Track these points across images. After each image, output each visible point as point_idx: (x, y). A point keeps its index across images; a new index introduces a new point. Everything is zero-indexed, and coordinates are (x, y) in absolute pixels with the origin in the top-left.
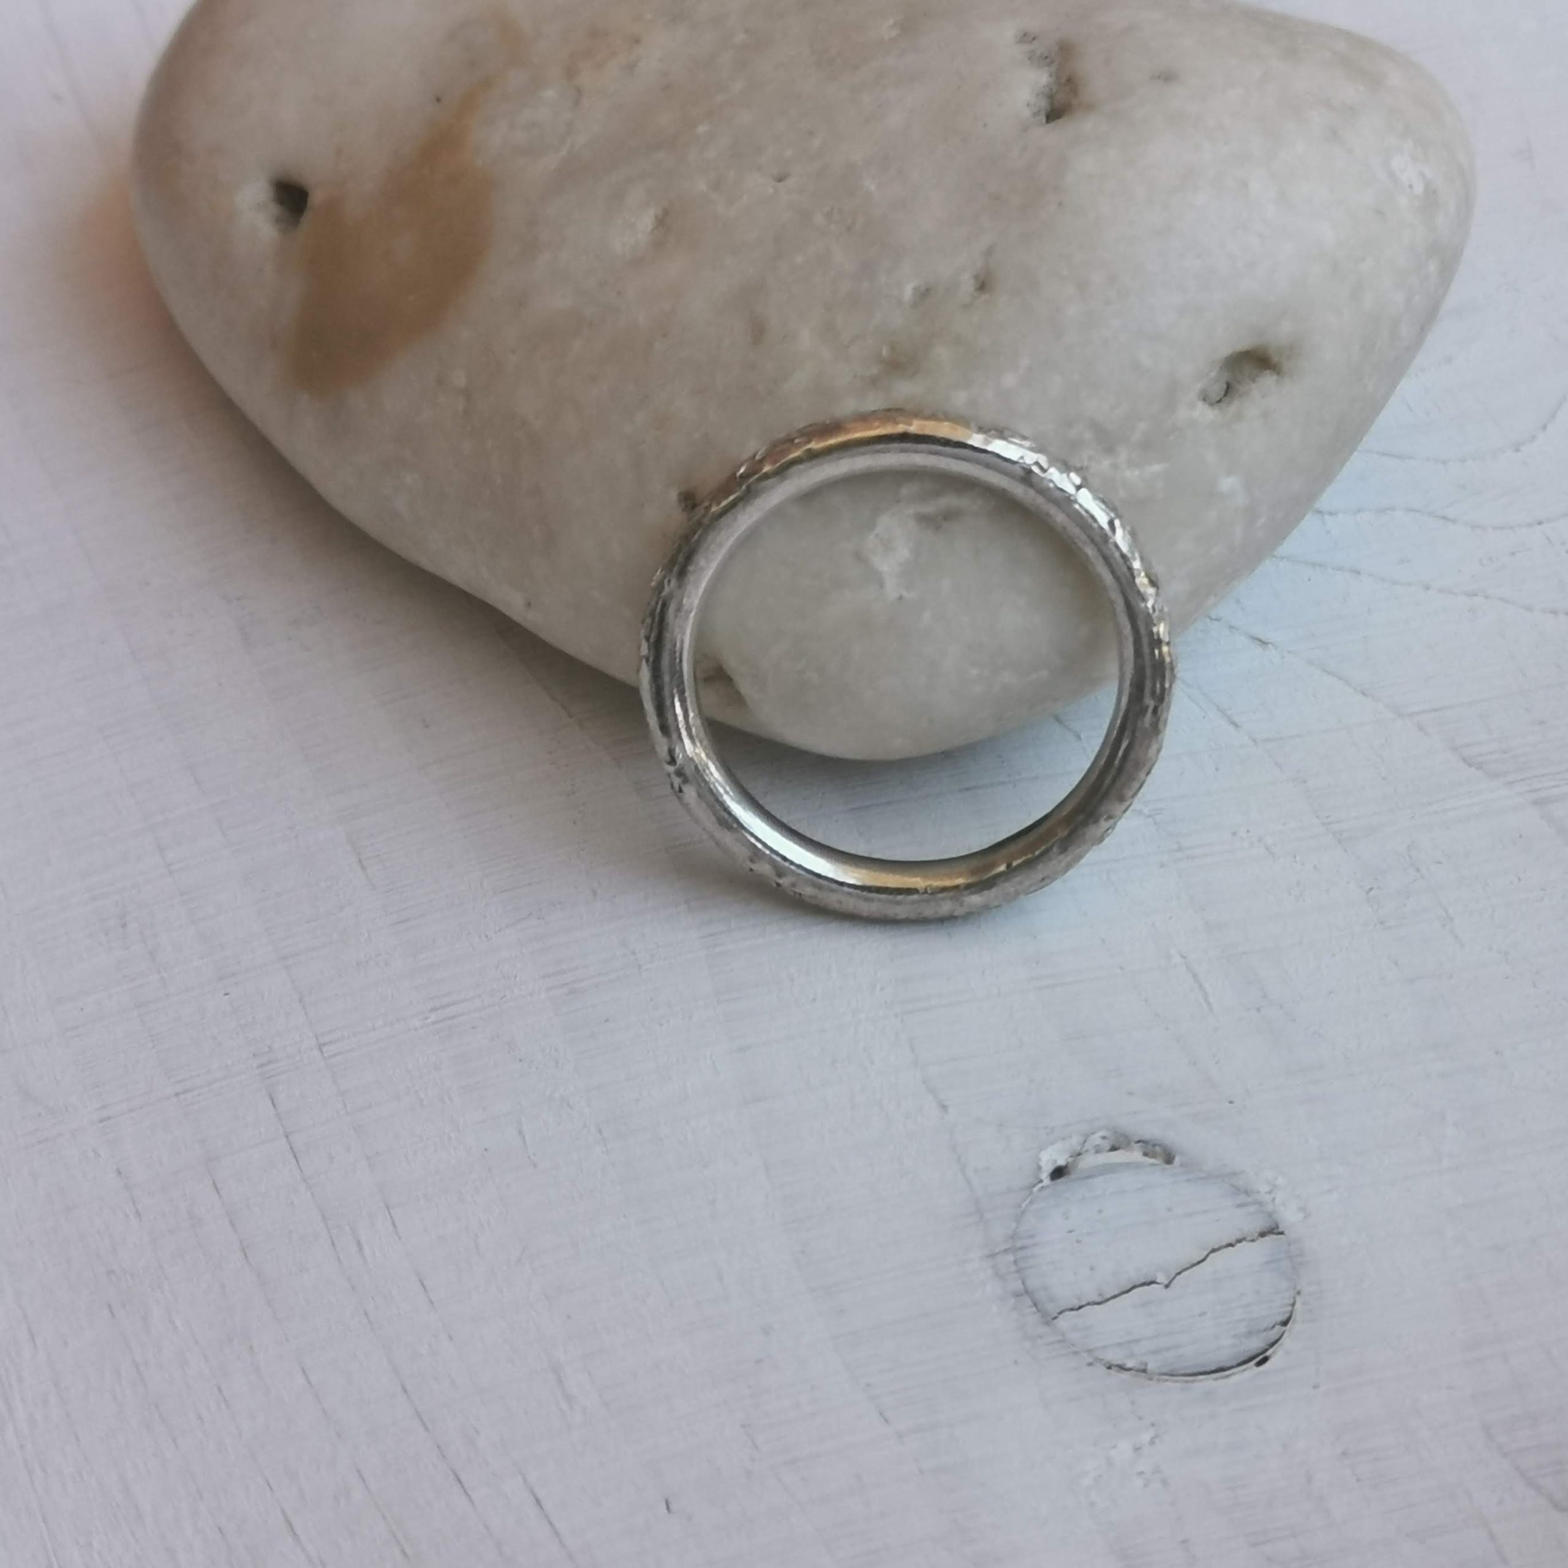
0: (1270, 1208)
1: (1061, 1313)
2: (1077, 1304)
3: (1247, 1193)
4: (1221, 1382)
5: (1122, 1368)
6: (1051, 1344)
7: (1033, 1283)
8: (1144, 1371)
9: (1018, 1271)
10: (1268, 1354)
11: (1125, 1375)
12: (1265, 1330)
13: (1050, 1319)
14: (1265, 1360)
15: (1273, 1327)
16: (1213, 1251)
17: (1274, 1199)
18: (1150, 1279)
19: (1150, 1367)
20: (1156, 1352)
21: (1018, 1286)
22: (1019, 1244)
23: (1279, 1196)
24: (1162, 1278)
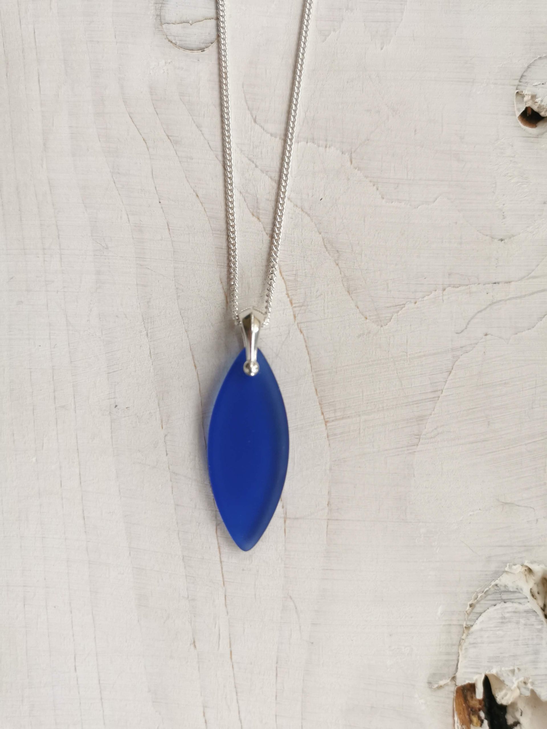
1: (165, 23)
2: (169, 22)
4: (191, 53)
5: (171, 42)
6: (159, 31)
7: (162, 14)
8: (176, 45)
9: (160, 9)
10: (205, 50)
11: (171, 44)
12: (207, 44)
13: (161, 24)
14: (204, 51)
15: (209, 43)
16: (206, 19)
18: (188, 22)
19: (178, 44)
20: (180, 41)
21: (159, 13)
22: (164, 3)
24: (190, 22)
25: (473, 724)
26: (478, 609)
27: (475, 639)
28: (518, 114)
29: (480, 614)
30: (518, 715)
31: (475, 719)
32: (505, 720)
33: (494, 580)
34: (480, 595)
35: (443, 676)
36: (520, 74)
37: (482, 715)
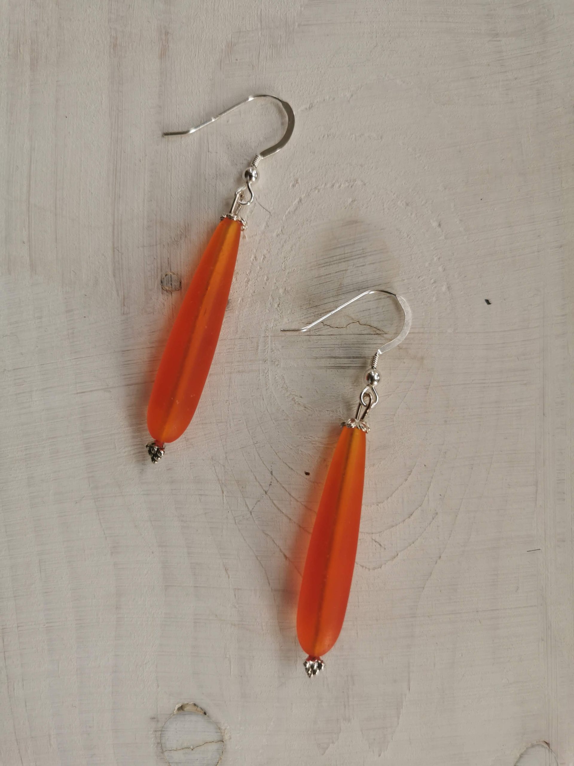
0: (223, 734)
1: (166, 751)
2: (170, 749)
3: (219, 729)
6: (161, 759)
7: (163, 741)
9: (161, 737)
13: (163, 752)
16: (207, 743)
17: (225, 732)
18: (188, 747)
21: (159, 741)
22: (163, 729)
23: (226, 731)
24: (192, 747)
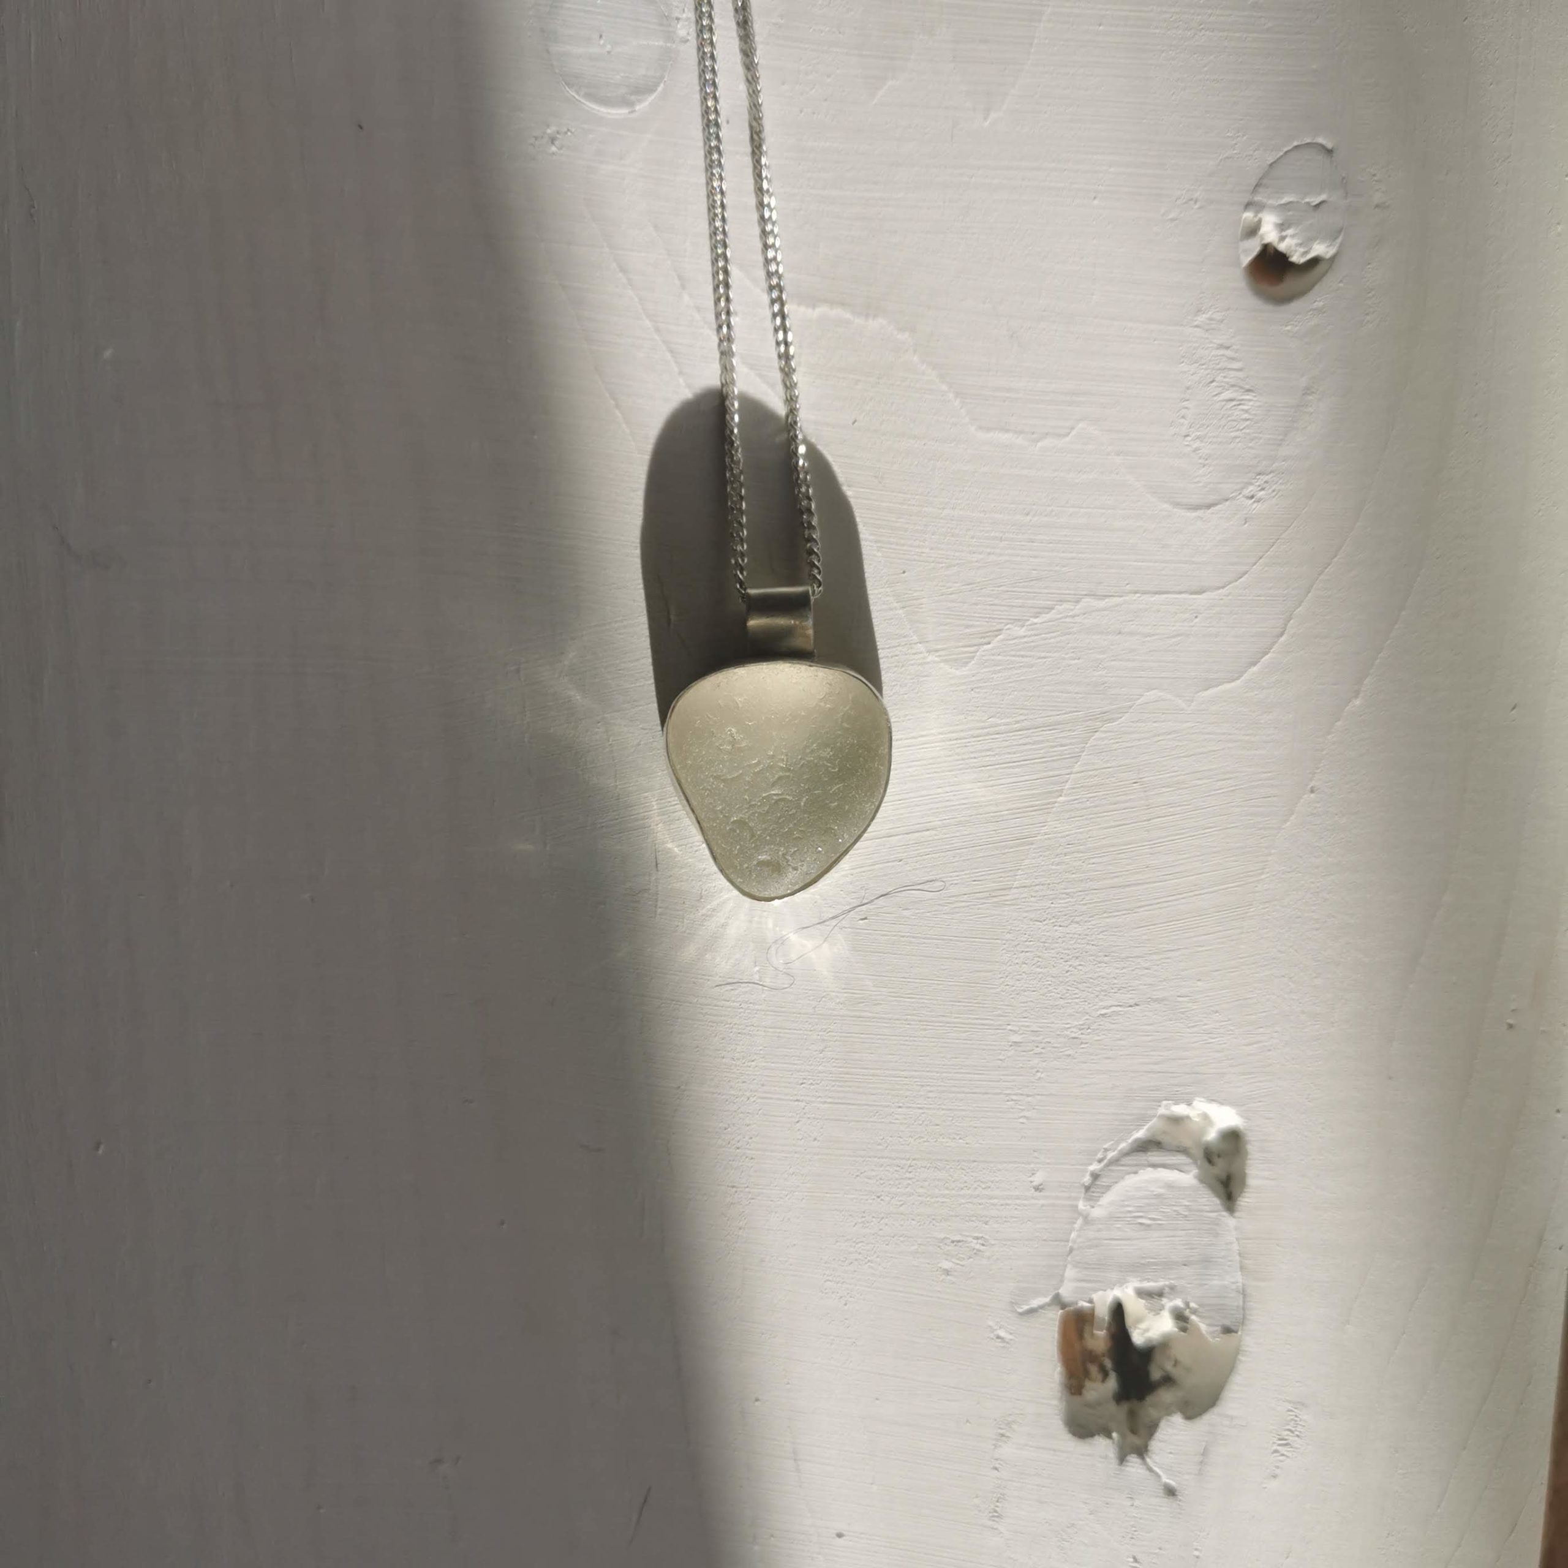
25: (1090, 1379)
26: (1103, 1181)
27: (1099, 1230)
28: (1246, 260)
29: (1108, 1188)
30: (1169, 1367)
31: (1094, 1369)
32: (1147, 1374)
33: (1135, 1129)
34: (1111, 1155)
35: (1037, 1293)
36: (1254, 182)
37: (1108, 1363)
